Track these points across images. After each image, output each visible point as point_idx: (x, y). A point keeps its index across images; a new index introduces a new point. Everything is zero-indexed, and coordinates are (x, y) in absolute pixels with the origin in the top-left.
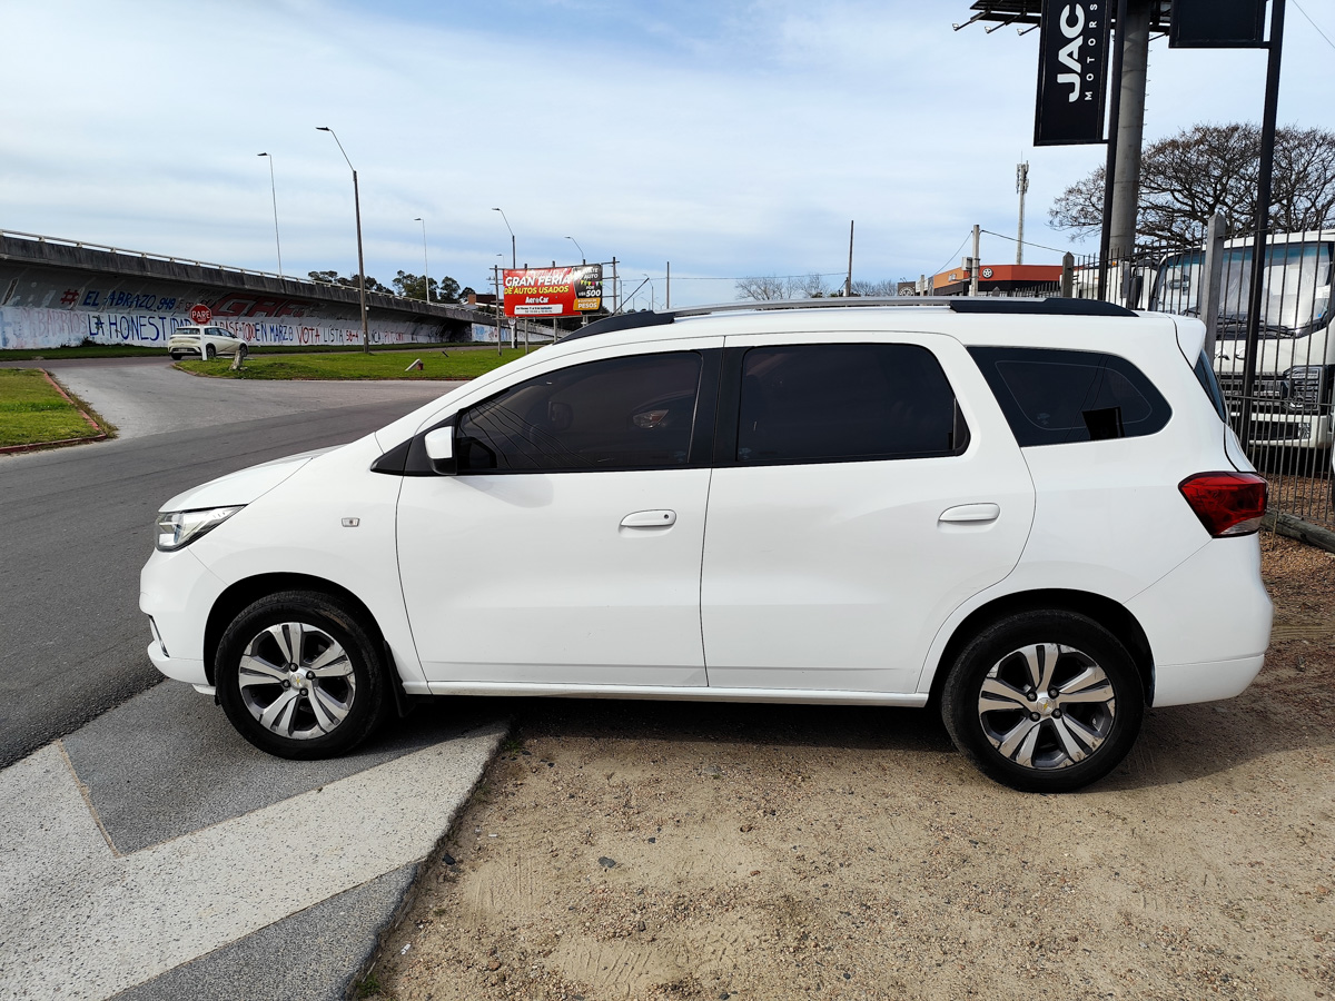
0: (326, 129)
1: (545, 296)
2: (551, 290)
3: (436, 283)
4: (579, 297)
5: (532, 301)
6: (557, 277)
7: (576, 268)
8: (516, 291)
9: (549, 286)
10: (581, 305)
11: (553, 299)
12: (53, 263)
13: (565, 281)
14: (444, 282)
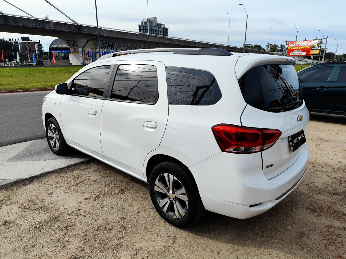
0: (242, 4)
1: (301, 49)
2: (303, 48)
3: (278, 46)
4: (312, 50)
5: (296, 51)
6: (306, 43)
7: (313, 40)
8: (292, 48)
9: (303, 46)
10: (312, 52)
11: (303, 50)
12: (176, 44)
13: (308, 45)
14: (281, 46)
